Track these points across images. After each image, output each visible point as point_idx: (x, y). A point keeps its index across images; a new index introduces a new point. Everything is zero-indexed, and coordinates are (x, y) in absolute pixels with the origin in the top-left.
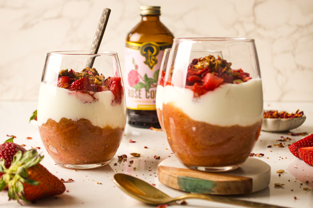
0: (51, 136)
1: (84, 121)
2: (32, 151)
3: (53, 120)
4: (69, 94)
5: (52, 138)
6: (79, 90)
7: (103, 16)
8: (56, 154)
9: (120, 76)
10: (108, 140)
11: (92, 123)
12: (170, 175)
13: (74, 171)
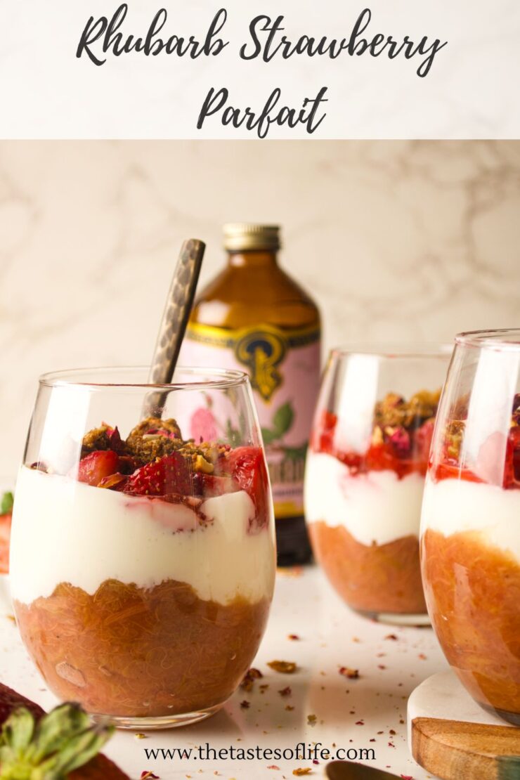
0: (65, 634)
1: (173, 589)
2: (67, 709)
3: (76, 586)
4: (128, 505)
5: (71, 642)
6: (156, 493)
7: (185, 263)
8: (79, 687)
9: (260, 446)
10: (239, 638)
11: (197, 591)
12: (469, 753)
13: (136, 737)
